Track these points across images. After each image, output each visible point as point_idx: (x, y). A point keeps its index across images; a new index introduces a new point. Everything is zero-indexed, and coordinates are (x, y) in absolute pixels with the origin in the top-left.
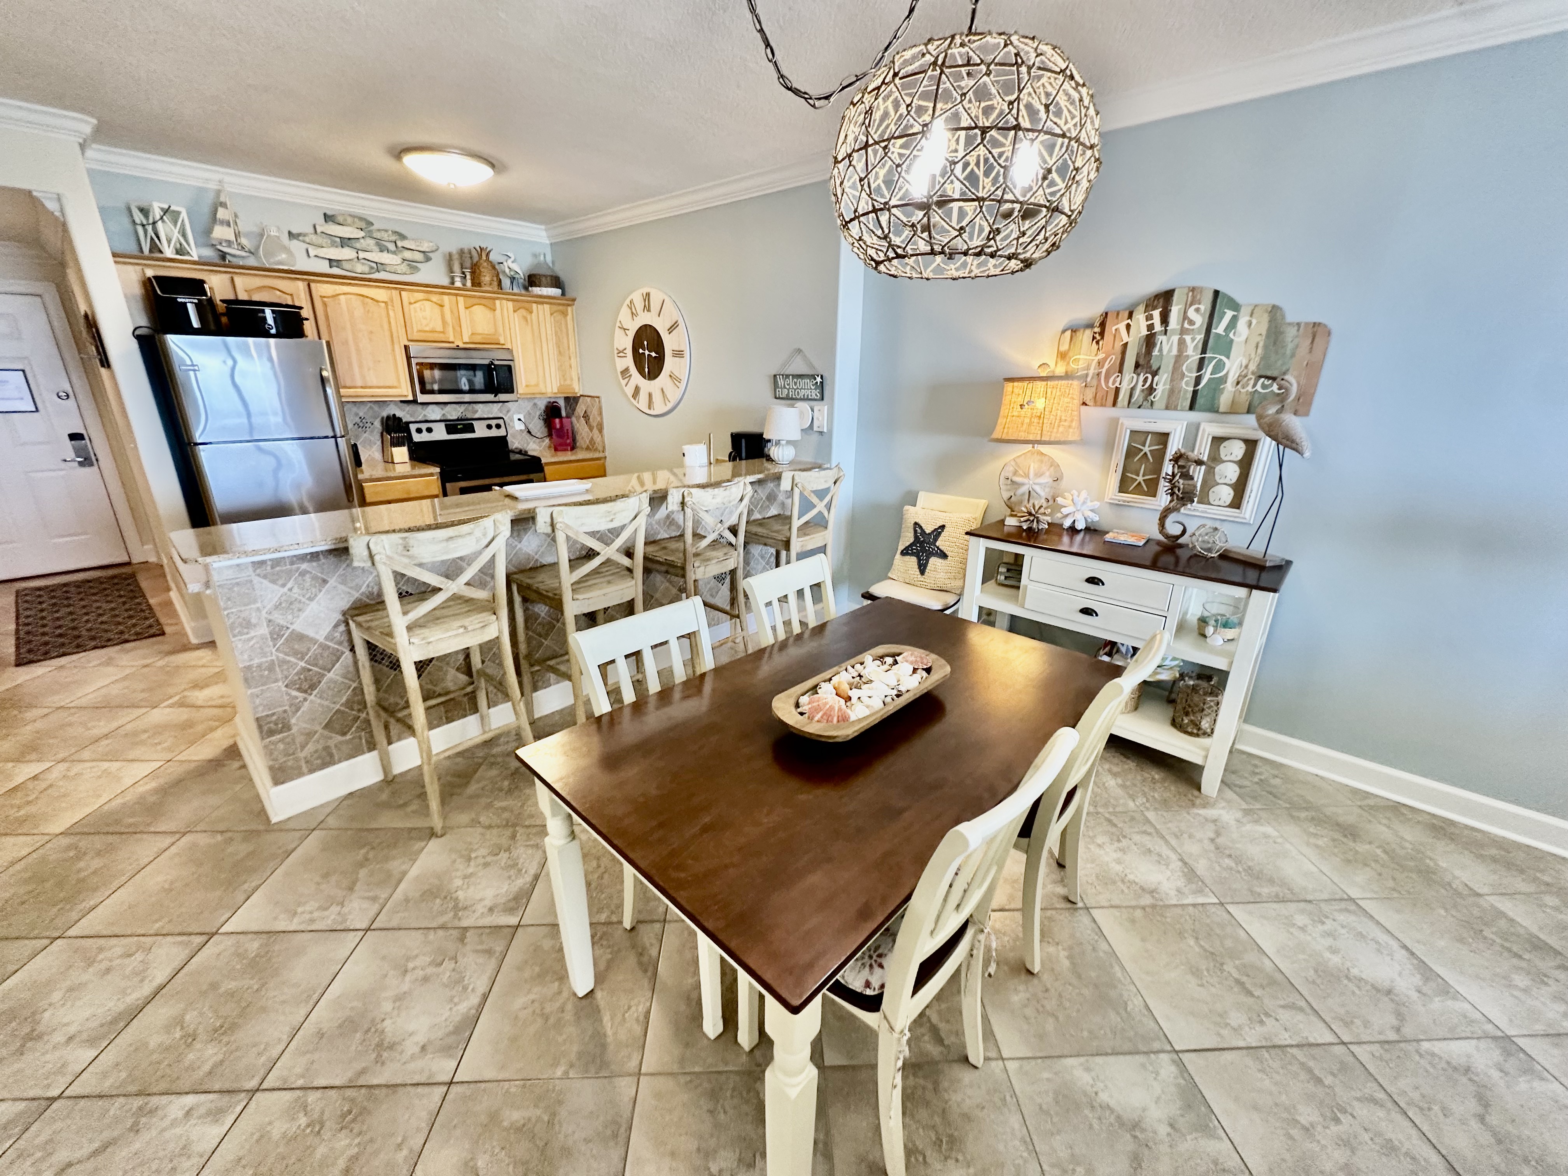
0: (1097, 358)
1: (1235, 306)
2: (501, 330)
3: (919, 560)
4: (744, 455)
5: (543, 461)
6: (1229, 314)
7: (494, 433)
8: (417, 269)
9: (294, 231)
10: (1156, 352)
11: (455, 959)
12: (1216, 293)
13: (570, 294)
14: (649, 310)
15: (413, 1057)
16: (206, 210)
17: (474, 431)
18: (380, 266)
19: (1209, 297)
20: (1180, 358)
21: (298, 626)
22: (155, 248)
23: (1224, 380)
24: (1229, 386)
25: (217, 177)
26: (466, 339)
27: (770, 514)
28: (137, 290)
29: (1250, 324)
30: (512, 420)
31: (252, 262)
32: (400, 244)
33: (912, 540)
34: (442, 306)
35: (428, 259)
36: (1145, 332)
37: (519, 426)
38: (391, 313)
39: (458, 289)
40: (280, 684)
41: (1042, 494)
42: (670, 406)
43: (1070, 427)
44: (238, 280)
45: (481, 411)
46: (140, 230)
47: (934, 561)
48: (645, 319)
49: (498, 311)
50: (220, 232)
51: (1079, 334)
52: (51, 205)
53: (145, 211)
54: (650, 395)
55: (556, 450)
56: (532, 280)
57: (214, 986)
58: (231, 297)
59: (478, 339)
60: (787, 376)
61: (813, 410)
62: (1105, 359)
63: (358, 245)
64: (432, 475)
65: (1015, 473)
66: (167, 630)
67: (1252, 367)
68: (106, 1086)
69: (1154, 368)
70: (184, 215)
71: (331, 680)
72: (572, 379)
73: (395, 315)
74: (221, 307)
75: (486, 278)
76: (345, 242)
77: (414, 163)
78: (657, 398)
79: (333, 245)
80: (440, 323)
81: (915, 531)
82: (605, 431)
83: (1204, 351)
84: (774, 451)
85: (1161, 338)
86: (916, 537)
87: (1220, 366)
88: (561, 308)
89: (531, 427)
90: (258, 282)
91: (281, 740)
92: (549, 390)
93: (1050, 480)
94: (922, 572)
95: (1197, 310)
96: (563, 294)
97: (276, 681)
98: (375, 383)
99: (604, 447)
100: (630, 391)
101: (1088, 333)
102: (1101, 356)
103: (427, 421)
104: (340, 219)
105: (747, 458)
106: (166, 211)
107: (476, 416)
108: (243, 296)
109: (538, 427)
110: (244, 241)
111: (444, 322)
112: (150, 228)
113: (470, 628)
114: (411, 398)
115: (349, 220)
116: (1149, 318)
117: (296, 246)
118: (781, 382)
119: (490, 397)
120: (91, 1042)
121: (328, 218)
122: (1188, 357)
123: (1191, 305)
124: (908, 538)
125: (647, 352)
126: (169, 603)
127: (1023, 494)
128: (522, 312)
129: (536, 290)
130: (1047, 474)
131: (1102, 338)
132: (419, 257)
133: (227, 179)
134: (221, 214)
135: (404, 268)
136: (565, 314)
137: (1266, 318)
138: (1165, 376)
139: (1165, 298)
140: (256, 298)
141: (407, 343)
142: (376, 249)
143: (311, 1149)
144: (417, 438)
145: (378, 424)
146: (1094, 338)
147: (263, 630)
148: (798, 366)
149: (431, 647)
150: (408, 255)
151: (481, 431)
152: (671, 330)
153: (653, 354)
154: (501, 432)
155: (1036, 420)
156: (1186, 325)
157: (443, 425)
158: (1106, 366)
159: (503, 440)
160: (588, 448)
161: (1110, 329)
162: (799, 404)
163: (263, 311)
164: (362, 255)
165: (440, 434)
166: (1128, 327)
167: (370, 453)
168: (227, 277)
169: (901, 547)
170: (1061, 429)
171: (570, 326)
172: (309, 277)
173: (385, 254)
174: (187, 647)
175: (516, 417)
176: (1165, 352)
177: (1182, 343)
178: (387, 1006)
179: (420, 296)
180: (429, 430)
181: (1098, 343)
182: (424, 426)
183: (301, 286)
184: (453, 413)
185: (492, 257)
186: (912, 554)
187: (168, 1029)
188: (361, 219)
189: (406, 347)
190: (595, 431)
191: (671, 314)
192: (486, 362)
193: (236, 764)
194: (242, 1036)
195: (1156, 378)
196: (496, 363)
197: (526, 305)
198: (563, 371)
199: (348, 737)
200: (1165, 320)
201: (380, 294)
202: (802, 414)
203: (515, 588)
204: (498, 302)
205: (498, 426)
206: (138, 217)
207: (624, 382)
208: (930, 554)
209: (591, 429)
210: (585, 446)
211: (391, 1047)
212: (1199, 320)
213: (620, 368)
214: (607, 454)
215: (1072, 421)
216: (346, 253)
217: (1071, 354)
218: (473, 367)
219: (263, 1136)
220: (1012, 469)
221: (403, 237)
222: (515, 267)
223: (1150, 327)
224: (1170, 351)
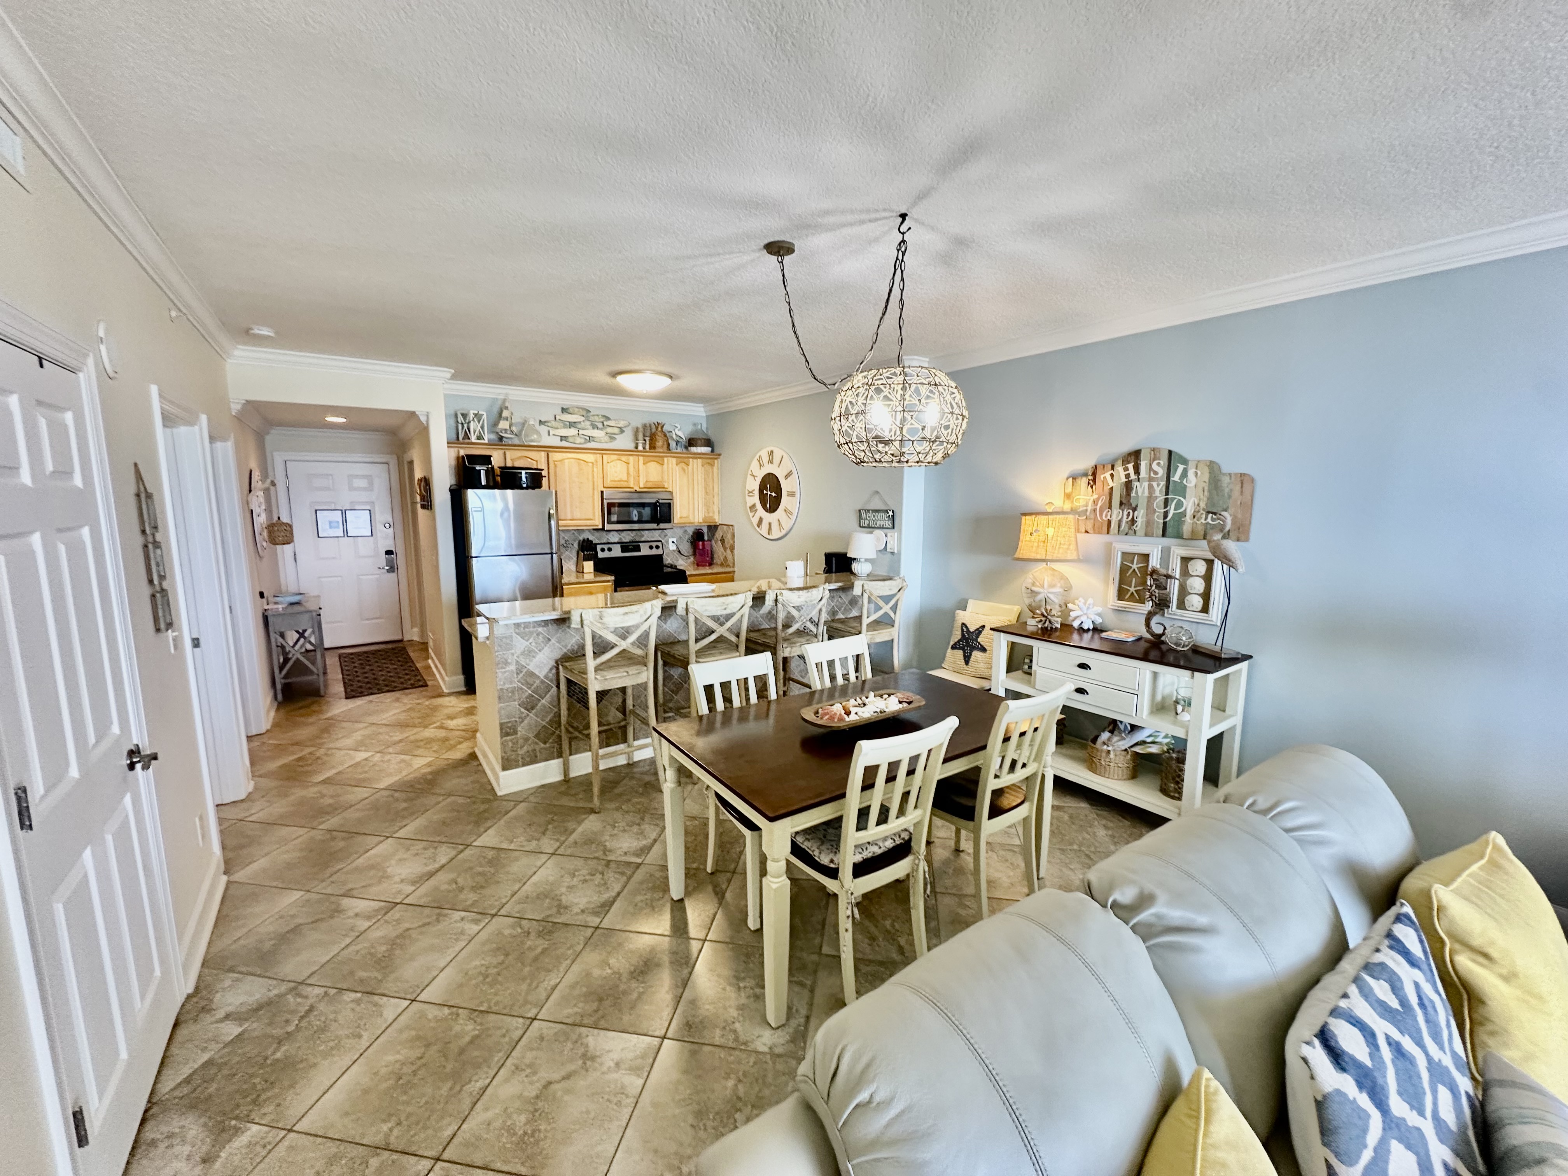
0: (1092, 499)
1: (1185, 462)
2: (666, 478)
3: (964, 652)
4: (834, 570)
5: (688, 573)
6: (1181, 467)
7: (654, 552)
8: (614, 439)
9: (543, 420)
10: (1133, 494)
11: (602, 874)
12: (1170, 452)
13: (717, 451)
14: (772, 463)
15: (577, 914)
16: (496, 410)
17: (640, 551)
18: (591, 439)
19: (1165, 455)
20: (1151, 499)
21: (531, 667)
22: (467, 436)
23: (1184, 514)
24: (1188, 519)
25: (504, 391)
26: (642, 486)
27: (851, 615)
28: (453, 462)
29: (1196, 474)
30: (668, 542)
31: (516, 441)
32: (605, 423)
33: (960, 637)
34: (628, 463)
35: (622, 431)
36: (1124, 480)
37: (672, 547)
38: (595, 470)
39: (641, 451)
40: (516, 703)
41: (1056, 601)
42: (784, 532)
43: (1068, 549)
44: (509, 454)
45: (647, 536)
46: (460, 427)
47: (976, 654)
48: (769, 469)
49: (665, 466)
50: (504, 425)
51: (1078, 481)
52: (423, 419)
53: (464, 416)
54: (770, 524)
55: (698, 565)
56: (691, 442)
57: (471, 868)
58: (503, 465)
59: (649, 485)
60: (869, 511)
61: (886, 536)
62: (1098, 499)
63: (579, 426)
64: (608, 581)
65: (1033, 584)
66: (429, 683)
67: (1203, 505)
68: (421, 902)
69: (1134, 505)
70: (485, 417)
71: (544, 705)
72: (714, 513)
73: (598, 471)
74: (498, 471)
75: (660, 443)
76: (572, 425)
77: (622, 380)
78: (775, 527)
79: (565, 427)
80: (625, 475)
81: (962, 630)
82: (736, 552)
83: (1167, 493)
84: (855, 567)
85: (1136, 484)
86: (963, 635)
87: (1179, 505)
88: (709, 461)
89: (681, 548)
90: (519, 454)
91: (511, 740)
92: (696, 520)
93: (1061, 590)
94: (967, 663)
95: (1158, 464)
96: (712, 451)
97: (515, 701)
98: (579, 517)
99: (734, 564)
100: (755, 521)
101: (1084, 481)
102: (1095, 496)
103: (608, 543)
104: (571, 410)
105: (836, 572)
106: (476, 415)
107: (643, 539)
108: (509, 464)
109: (686, 548)
110: (514, 429)
111: (628, 474)
112: (466, 426)
113: (630, 673)
114: (600, 527)
115: (576, 410)
116: (1126, 469)
117: (543, 429)
118: (864, 515)
119: (654, 526)
120: (413, 883)
121: (564, 410)
122: (1156, 497)
123: (1154, 460)
124: (957, 636)
125: (769, 493)
126: (428, 667)
127: (1041, 601)
128: (683, 465)
129: (693, 449)
130: (1059, 585)
131: (1095, 483)
132: (616, 431)
133: (510, 392)
134: (505, 413)
135: (607, 438)
136: (712, 465)
137: (1206, 470)
138: (1142, 511)
139: (1135, 456)
140: (517, 465)
141: (603, 489)
142: (591, 427)
143: (522, 943)
144: (601, 555)
145: (576, 545)
146: (1089, 483)
147: (513, 667)
148: (877, 504)
149: (606, 683)
150: (609, 430)
151: (645, 551)
152: (787, 477)
153: (774, 494)
154: (660, 552)
155: (1042, 544)
156: (1152, 475)
157: (619, 546)
158: (1099, 504)
159: (660, 557)
160: (722, 565)
161: (1100, 477)
162: (877, 532)
163: (521, 473)
164: (581, 432)
165: (617, 552)
166: (1112, 475)
167: (569, 566)
168: (501, 452)
169: (952, 643)
170: (1061, 551)
171: (715, 475)
172: (548, 449)
173: (596, 431)
174: (441, 695)
175: (671, 540)
176: (1140, 494)
177: (1151, 487)
178: (563, 890)
179: (615, 457)
180: (610, 550)
181: (1092, 487)
182: (606, 547)
183: (543, 455)
184: (627, 537)
185: (665, 428)
186: (959, 648)
187: (449, 883)
188: (584, 409)
189: (602, 492)
190: (728, 551)
191: (787, 465)
192: (654, 501)
193: (475, 763)
194: (487, 892)
195: (1136, 513)
196: (661, 501)
197: (686, 460)
198: (707, 506)
199: (548, 745)
200: (1137, 471)
201: (589, 457)
202: (878, 539)
203: (659, 654)
204: (666, 459)
205: (657, 547)
206: (460, 419)
207: (751, 515)
208: (973, 648)
209: (725, 549)
210: (719, 563)
211: (566, 908)
212: (1161, 472)
213: (749, 504)
214: (736, 569)
215: (1070, 545)
216: (572, 432)
217: (1074, 494)
218: (643, 505)
219: (500, 933)
220: (1031, 581)
221: (608, 419)
222: (680, 434)
223: (1127, 476)
224: (1143, 492)
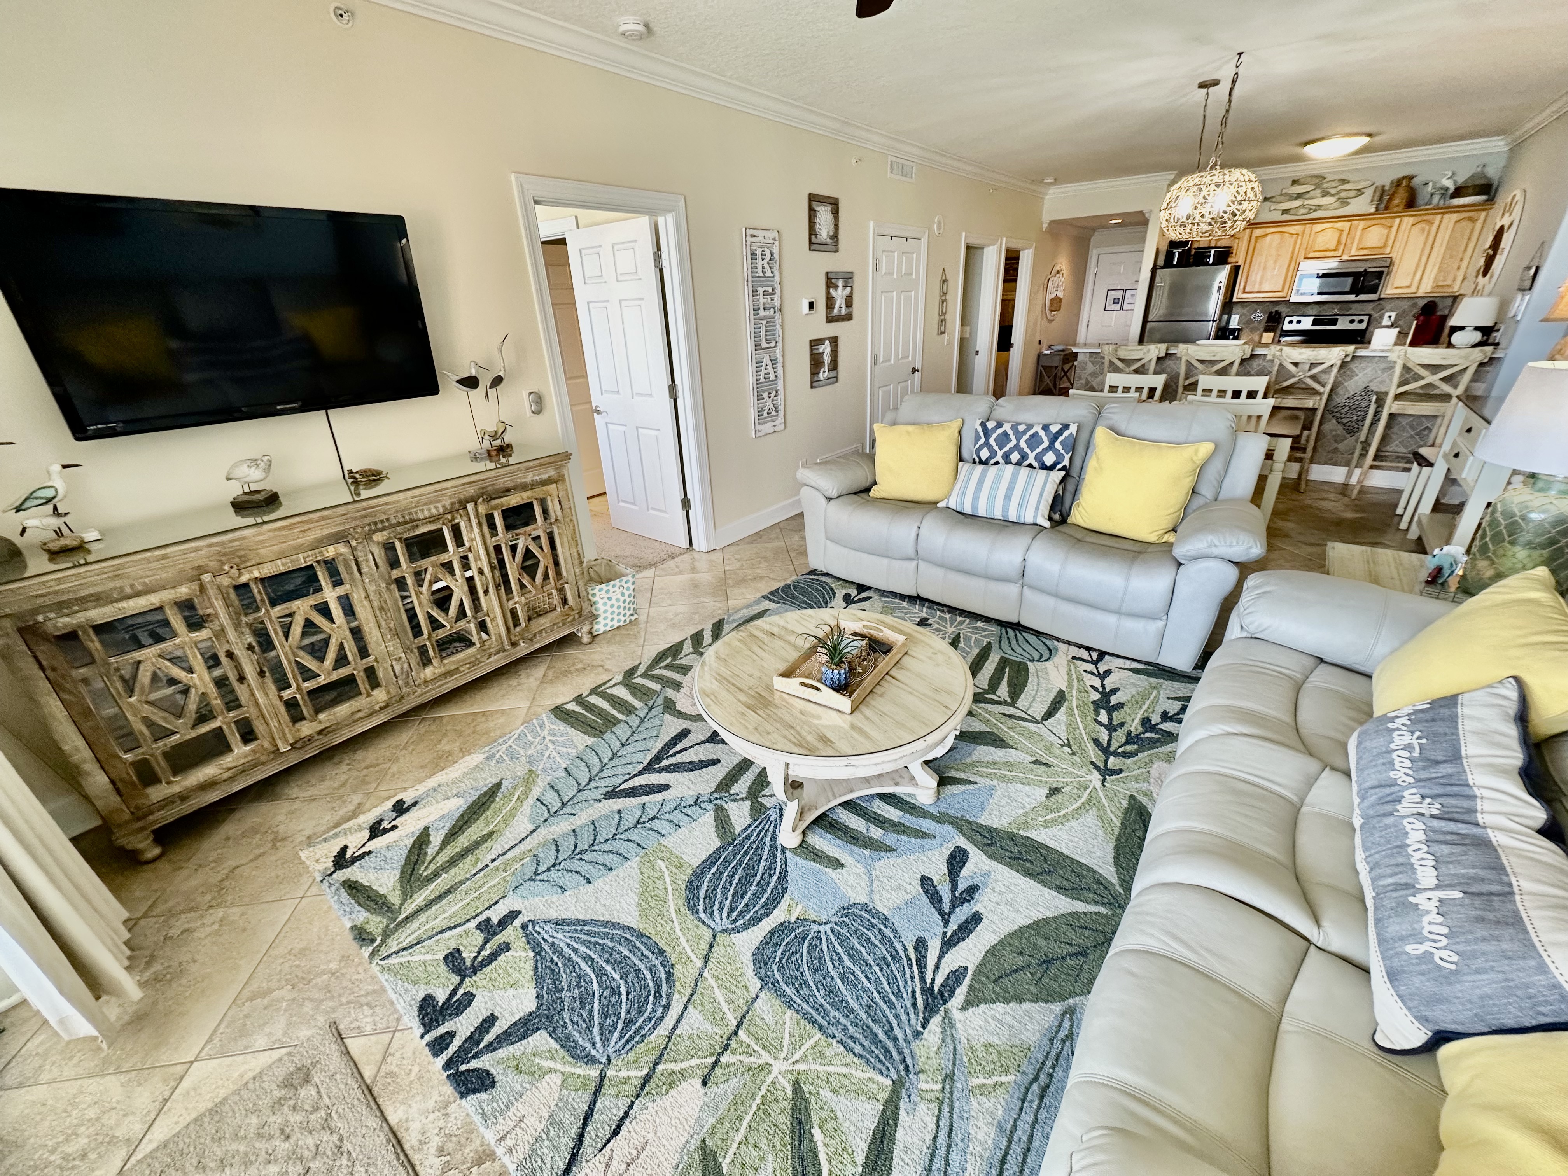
2: (1391, 242)
7: (1354, 326)
8: (1348, 204)
9: (1269, 196)
13: (1493, 199)
14: (1509, 211)
17: (1335, 324)
18: (1316, 208)
26: (1353, 253)
30: (1382, 317)
32: (1340, 188)
34: (1343, 230)
35: (1362, 194)
37: (1386, 322)
38: (1299, 241)
39: (1368, 215)
48: (1504, 220)
49: (1395, 227)
52: (1147, 216)
54: (1478, 291)
56: (1458, 192)
58: (1203, 245)
59: (1365, 252)
61: (1522, 299)
63: (1306, 196)
72: (1454, 280)
73: (1302, 242)
75: (1398, 201)
76: (1299, 196)
77: (1310, 150)
79: (1290, 199)
80: (1335, 243)
88: (1473, 214)
89: (1400, 323)
92: (1425, 291)
96: (1487, 200)
98: (1267, 289)
100: (1473, 287)
103: (1301, 316)
104: (1302, 181)
107: (1347, 312)
109: (1410, 323)
111: (1339, 243)
115: (1309, 179)
118: (1523, 274)
119: (1354, 297)
121: (1295, 182)
125: (1492, 251)
129: (1455, 201)
132: (1352, 194)
135: (1338, 204)
136: (1474, 220)
141: (1302, 261)
142: (1321, 195)
144: (1285, 327)
145: (1265, 317)
150: (1343, 195)
151: (1343, 325)
152: (1509, 229)
153: (1494, 253)
154: (1362, 327)
162: (1519, 294)
163: (1211, 252)
164: (1307, 202)
165: (1305, 325)
173: (1326, 198)
175: (1388, 315)
180: (1299, 322)
182: (1297, 319)
185: (1416, 181)
188: (1317, 177)
189: (1299, 264)
191: (1515, 213)
192: (1362, 270)
196: (1370, 270)
197: (1433, 217)
198: (1446, 273)
204: (1400, 220)
205: (1361, 321)
213: (1478, 268)
216: (1297, 203)
221: (1344, 181)
222: (1445, 183)
